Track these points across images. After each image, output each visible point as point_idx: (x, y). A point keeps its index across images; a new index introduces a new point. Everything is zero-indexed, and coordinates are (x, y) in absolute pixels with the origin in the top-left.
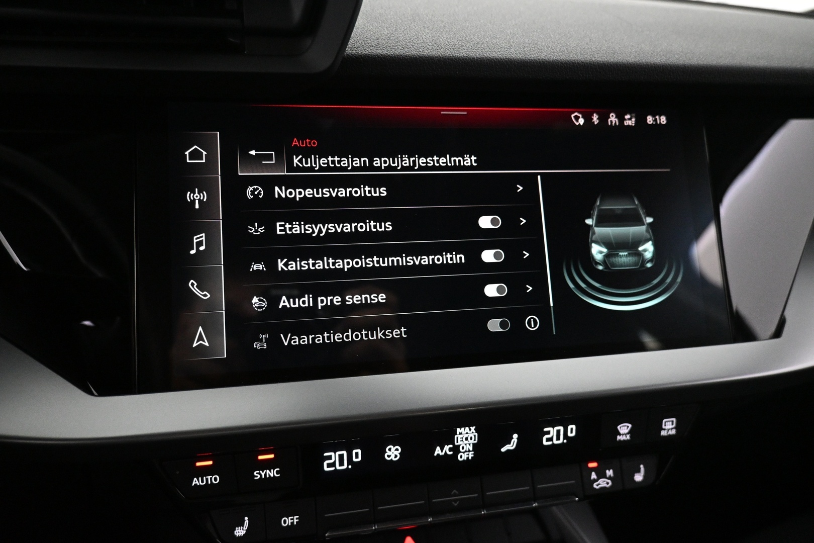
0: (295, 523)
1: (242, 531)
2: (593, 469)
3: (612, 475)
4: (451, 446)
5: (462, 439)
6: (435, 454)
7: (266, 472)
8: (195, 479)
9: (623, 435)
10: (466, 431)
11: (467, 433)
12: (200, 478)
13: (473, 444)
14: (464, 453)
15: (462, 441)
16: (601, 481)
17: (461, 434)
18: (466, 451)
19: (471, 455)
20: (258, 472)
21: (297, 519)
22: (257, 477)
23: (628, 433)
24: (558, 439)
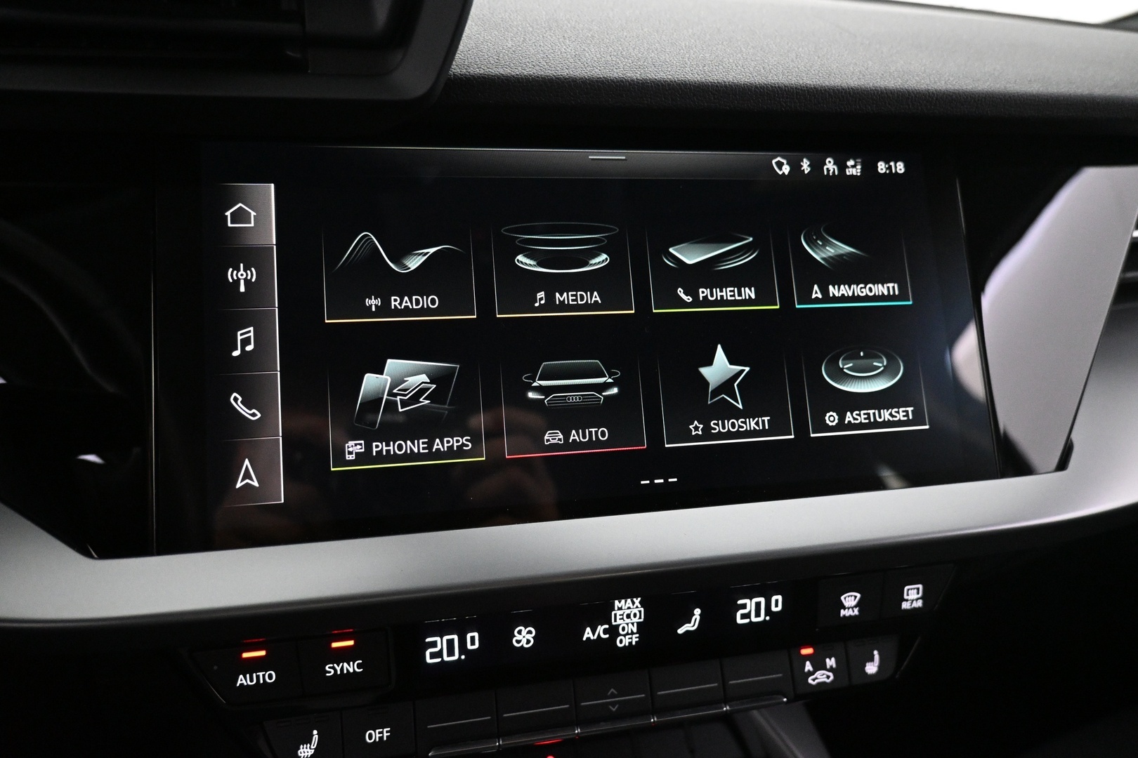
0: (385, 739)
1: (308, 750)
2: (808, 657)
3: (834, 666)
4: (607, 626)
5: (621, 617)
6: (584, 639)
7: (343, 666)
8: (241, 676)
9: (849, 608)
10: (627, 605)
11: (629, 608)
12: (248, 676)
13: (638, 623)
14: (625, 636)
15: (623, 619)
16: (818, 674)
17: (620, 609)
18: (628, 634)
19: (635, 639)
20: (332, 665)
21: (387, 732)
22: (330, 672)
23: (856, 606)
24: (758, 615)
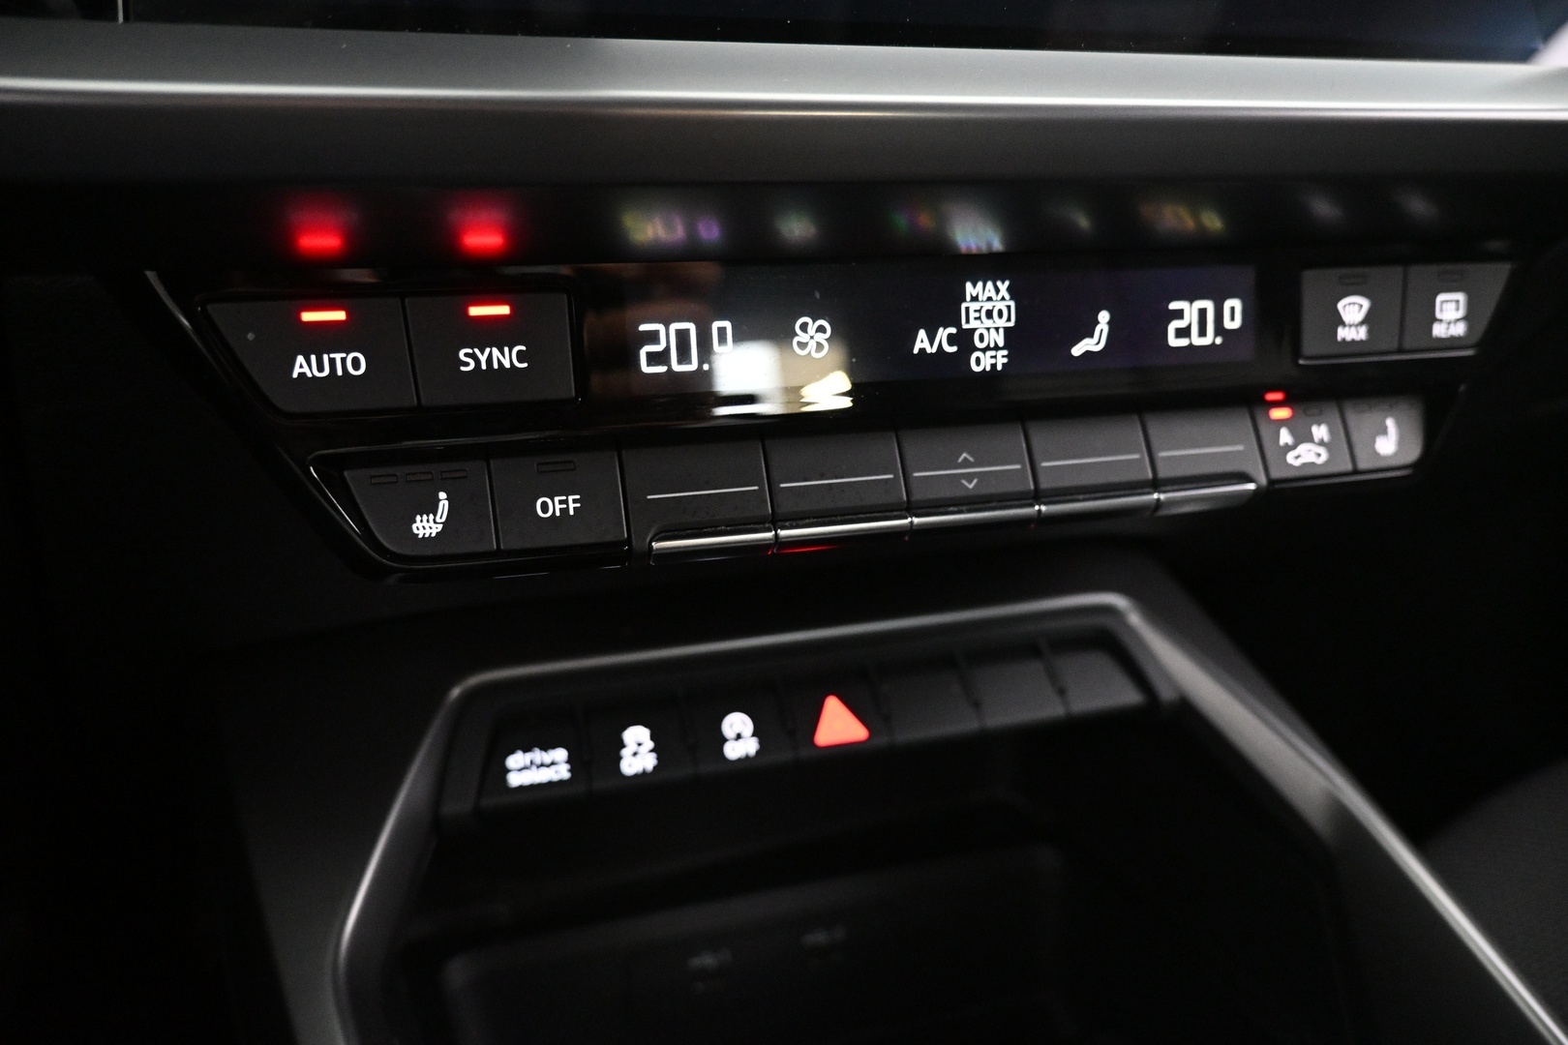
0: (572, 513)
1: (432, 523)
2: (1282, 422)
3: (1326, 439)
4: (953, 330)
5: (977, 315)
6: (916, 351)
7: (491, 354)
8: (300, 359)
9: (1350, 326)
10: (987, 294)
11: (990, 299)
12: (313, 358)
13: (1006, 329)
14: (984, 350)
15: (979, 318)
16: (1303, 448)
17: (975, 299)
18: (988, 348)
19: (1001, 360)
20: (470, 351)
21: (575, 501)
22: (467, 364)
23: (1362, 323)
24: (1202, 333)
